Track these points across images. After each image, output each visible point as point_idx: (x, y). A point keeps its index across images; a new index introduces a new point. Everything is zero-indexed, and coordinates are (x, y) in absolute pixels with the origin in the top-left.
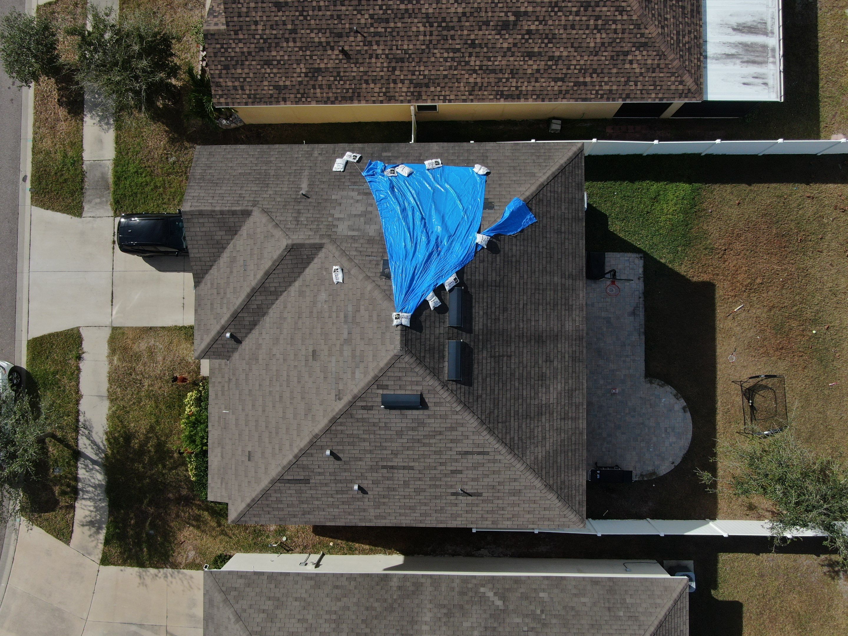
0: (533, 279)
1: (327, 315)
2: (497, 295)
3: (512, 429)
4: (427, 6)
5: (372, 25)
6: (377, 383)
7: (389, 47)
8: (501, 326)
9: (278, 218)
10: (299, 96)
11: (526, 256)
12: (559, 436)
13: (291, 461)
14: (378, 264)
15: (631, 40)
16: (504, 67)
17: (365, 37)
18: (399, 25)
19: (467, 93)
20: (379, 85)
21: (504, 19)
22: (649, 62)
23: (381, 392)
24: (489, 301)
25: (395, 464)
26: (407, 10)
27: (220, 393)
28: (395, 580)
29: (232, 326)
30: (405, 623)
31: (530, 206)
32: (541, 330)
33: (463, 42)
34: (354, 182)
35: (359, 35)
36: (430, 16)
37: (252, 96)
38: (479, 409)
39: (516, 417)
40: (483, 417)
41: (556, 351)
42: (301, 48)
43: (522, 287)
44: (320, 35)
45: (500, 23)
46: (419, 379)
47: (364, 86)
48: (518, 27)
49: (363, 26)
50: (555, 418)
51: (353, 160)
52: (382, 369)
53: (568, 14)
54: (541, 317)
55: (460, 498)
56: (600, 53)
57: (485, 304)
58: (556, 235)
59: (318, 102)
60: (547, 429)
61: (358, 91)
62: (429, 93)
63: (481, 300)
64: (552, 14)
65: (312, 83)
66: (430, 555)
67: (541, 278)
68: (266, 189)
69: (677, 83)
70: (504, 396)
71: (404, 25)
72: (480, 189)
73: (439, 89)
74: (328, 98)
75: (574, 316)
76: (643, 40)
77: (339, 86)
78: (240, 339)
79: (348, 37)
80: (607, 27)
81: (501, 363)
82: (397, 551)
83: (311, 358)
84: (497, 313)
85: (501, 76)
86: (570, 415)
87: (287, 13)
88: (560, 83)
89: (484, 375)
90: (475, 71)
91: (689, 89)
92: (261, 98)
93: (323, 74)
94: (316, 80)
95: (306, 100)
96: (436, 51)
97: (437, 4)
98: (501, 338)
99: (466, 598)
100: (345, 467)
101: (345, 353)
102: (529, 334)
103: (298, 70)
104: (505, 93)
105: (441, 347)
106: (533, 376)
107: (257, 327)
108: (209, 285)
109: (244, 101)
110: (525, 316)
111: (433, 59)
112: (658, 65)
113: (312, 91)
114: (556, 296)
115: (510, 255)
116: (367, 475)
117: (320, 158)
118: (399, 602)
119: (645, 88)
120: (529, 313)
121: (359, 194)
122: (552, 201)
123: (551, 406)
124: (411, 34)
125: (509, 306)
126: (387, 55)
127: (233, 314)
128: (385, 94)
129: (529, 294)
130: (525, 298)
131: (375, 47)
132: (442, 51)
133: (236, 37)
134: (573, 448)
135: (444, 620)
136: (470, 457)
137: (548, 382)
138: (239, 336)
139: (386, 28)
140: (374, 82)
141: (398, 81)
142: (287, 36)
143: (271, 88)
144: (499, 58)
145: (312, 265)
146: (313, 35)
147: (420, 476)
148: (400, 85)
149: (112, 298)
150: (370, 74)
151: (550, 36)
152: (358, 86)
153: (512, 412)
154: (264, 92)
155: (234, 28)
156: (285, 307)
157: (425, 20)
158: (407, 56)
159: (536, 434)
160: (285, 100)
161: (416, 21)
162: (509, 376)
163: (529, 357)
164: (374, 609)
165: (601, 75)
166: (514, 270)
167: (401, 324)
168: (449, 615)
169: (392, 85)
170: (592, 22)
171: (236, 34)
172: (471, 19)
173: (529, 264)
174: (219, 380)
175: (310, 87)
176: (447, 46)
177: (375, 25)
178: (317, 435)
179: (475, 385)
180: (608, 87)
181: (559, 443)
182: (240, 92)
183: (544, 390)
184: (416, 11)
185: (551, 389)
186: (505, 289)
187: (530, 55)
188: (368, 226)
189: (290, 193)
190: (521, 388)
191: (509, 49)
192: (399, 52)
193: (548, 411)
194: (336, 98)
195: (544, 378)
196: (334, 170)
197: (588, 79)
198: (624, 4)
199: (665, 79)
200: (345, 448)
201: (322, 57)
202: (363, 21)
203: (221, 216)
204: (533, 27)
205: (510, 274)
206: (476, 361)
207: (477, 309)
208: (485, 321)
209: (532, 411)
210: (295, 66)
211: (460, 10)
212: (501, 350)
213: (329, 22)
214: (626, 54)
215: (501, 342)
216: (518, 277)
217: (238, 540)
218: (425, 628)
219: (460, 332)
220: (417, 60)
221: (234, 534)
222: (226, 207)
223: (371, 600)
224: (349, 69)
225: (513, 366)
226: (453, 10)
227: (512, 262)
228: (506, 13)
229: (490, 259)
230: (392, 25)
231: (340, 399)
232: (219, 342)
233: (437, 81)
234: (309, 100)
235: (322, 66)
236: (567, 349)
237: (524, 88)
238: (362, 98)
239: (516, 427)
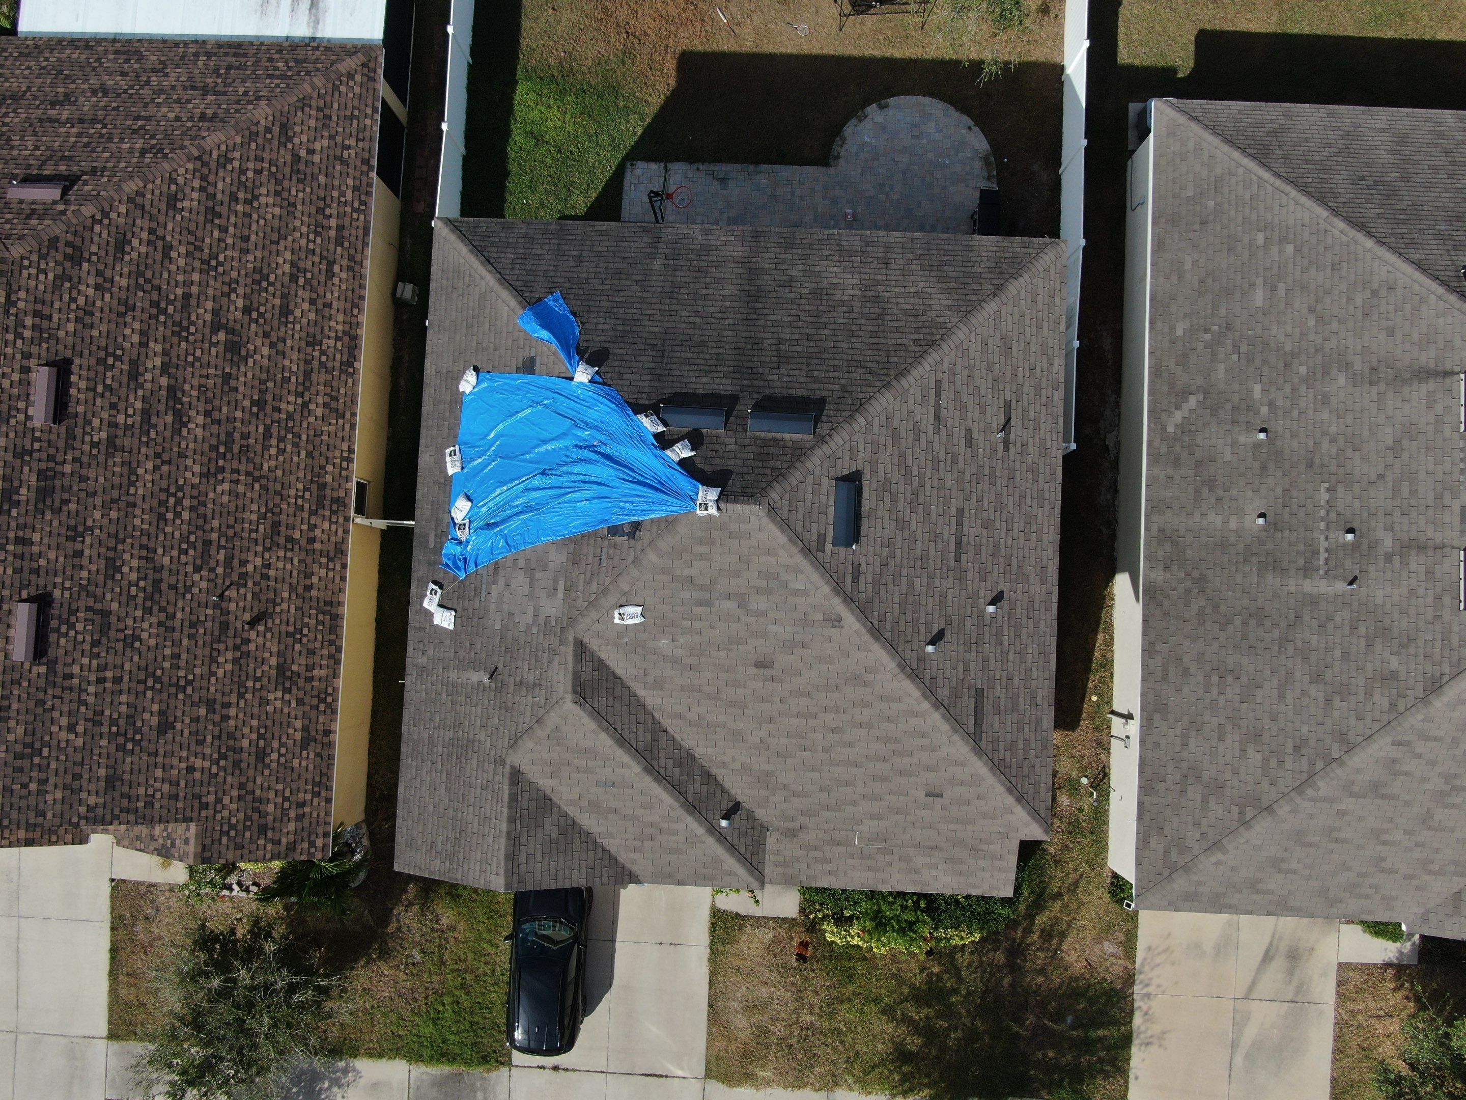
0: (654, 301)
1: (696, 639)
2: (678, 354)
3: (900, 341)
4: (188, 474)
5: (212, 570)
6: (814, 551)
7: (252, 545)
8: (729, 351)
9: (527, 721)
10: (322, 707)
11: (616, 310)
12: (915, 273)
13: (943, 716)
14: (615, 546)
15: (275, 148)
16: (302, 356)
17: (231, 584)
18: (216, 523)
19: (341, 422)
20: (316, 568)
21: (221, 348)
22: (312, 123)
23: (829, 547)
24: (688, 367)
25: (953, 538)
26: (192, 509)
27: (827, 867)
28: (1153, 575)
29: (710, 816)
30: (1226, 559)
31: (533, 301)
32: (738, 293)
33: (254, 420)
34: (476, 591)
35: (227, 593)
36: (205, 470)
37: (316, 789)
38: (863, 389)
39: (881, 335)
40: (879, 384)
41: (774, 272)
42: (241, 696)
43: (665, 318)
44: (221, 660)
45: (229, 356)
46: (810, 479)
47: (314, 593)
48: (238, 327)
49: (212, 585)
50: (885, 277)
51: (438, 595)
52: (790, 540)
53: (223, 245)
54: (717, 292)
55: (1012, 436)
56: (292, 199)
57: (691, 374)
58: (585, 264)
59: (335, 675)
60: (902, 289)
61: (322, 604)
62: (336, 485)
63: (684, 380)
64: (220, 269)
65: (301, 682)
66: (1114, 530)
67: (654, 289)
68: (477, 744)
69: (351, 83)
70: (845, 351)
71: (217, 516)
72: (500, 380)
73: (329, 468)
74: (330, 656)
75: (719, 243)
76: (276, 130)
77: (312, 636)
78: (732, 804)
79: (229, 613)
80: (249, 184)
81: (790, 354)
82: (1107, 586)
83: (769, 672)
84: (707, 356)
85: (316, 363)
86: (880, 255)
87: (179, 713)
88: (336, 269)
89: (809, 380)
90: (305, 405)
91: (363, 65)
92: (321, 774)
93: (289, 661)
94: (298, 675)
95: (331, 695)
96: (266, 467)
97: (186, 457)
98: (750, 352)
99: (1184, 455)
100: (955, 624)
101: (763, 606)
102: (745, 311)
103: (278, 704)
104: (345, 358)
105: (759, 442)
106: (814, 308)
107: (713, 771)
108: (637, 856)
109: (323, 804)
110: (714, 315)
111: (279, 473)
112: (319, 109)
113: (315, 683)
114: (684, 268)
115: (612, 333)
116: (970, 589)
117: (431, 653)
118: (1190, 568)
119: (354, 133)
120: (710, 309)
121: (495, 583)
122: (528, 267)
123: (864, 282)
124: (232, 506)
125: (696, 338)
126: (265, 549)
127: (687, 811)
128: (330, 559)
129: (678, 308)
130: (684, 314)
131: (250, 568)
132: (267, 457)
133: (211, 806)
134: (934, 252)
135: (1220, 492)
136: (944, 413)
137: (825, 286)
138: (726, 805)
139: (219, 547)
140: (308, 576)
141: (311, 534)
142: (217, 718)
143: (304, 754)
144: (287, 363)
145: (611, 663)
146: (220, 673)
147: (974, 498)
148: (318, 532)
149: (655, 1075)
150: (294, 581)
151: (257, 277)
152: (314, 604)
153: (871, 340)
154: (311, 767)
155: (196, 808)
156: (680, 716)
157: (212, 480)
158: (270, 515)
159: (909, 307)
160: (328, 732)
161: (211, 495)
162: (812, 343)
163: (783, 312)
164: (1202, 609)
165: (328, 201)
166: (638, 329)
167: (717, 501)
168: (1212, 484)
169: (317, 546)
170: (240, 208)
171: (206, 806)
172: (217, 402)
173: (629, 305)
174: (803, 866)
175: (308, 687)
176: (259, 448)
177: (213, 563)
178: (899, 665)
179: (825, 393)
180: (349, 193)
181: (927, 273)
182: (307, 809)
183: (837, 292)
184: (195, 492)
185: (836, 281)
186: (668, 342)
187: (285, 311)
188: (551, 565)
189: (486, 702)
190: (833, 326)
191: (272, 345)
192: (261, 528)
193: (873, 288)
194: (332, 643)
195: (819, 291)
196: (451, 627)
197: (333, 223)
198: (215, 155)
199: (343, 100)
200: (923, 620)
201: (260, 660)
202: (204, 585)
203: (518, 822)
204: (240, 303)
205: (644, 335)
206: (785, 391)
207: (698, 386)
208: (719, 375)
210: (270, 709)
211: (200, 420)
212: (769, 353)
213: (200, 642)
214: (296, 158)
215: (755, 353)
216: (650, 323)
217: (1086, 862)
218: (1233, 524)
219: (735, 413)
220: (277, 500)
221: (1075, 870)
222: (502, 812)
223: (1187, 615)
224: (284, 616)
225: (797, 337)
226: (199, 432)
227: (624, 331)
228: (212, 344)
229: (616, 363)
230: (214, 535)
231: (839, 619)
232: (736, 843)
233: (316, 470)
234: (330, 690)
235: (274, 661)
236: (773, 255)
237: (340, 328)
238: (335, 599)
239: (897, 335)
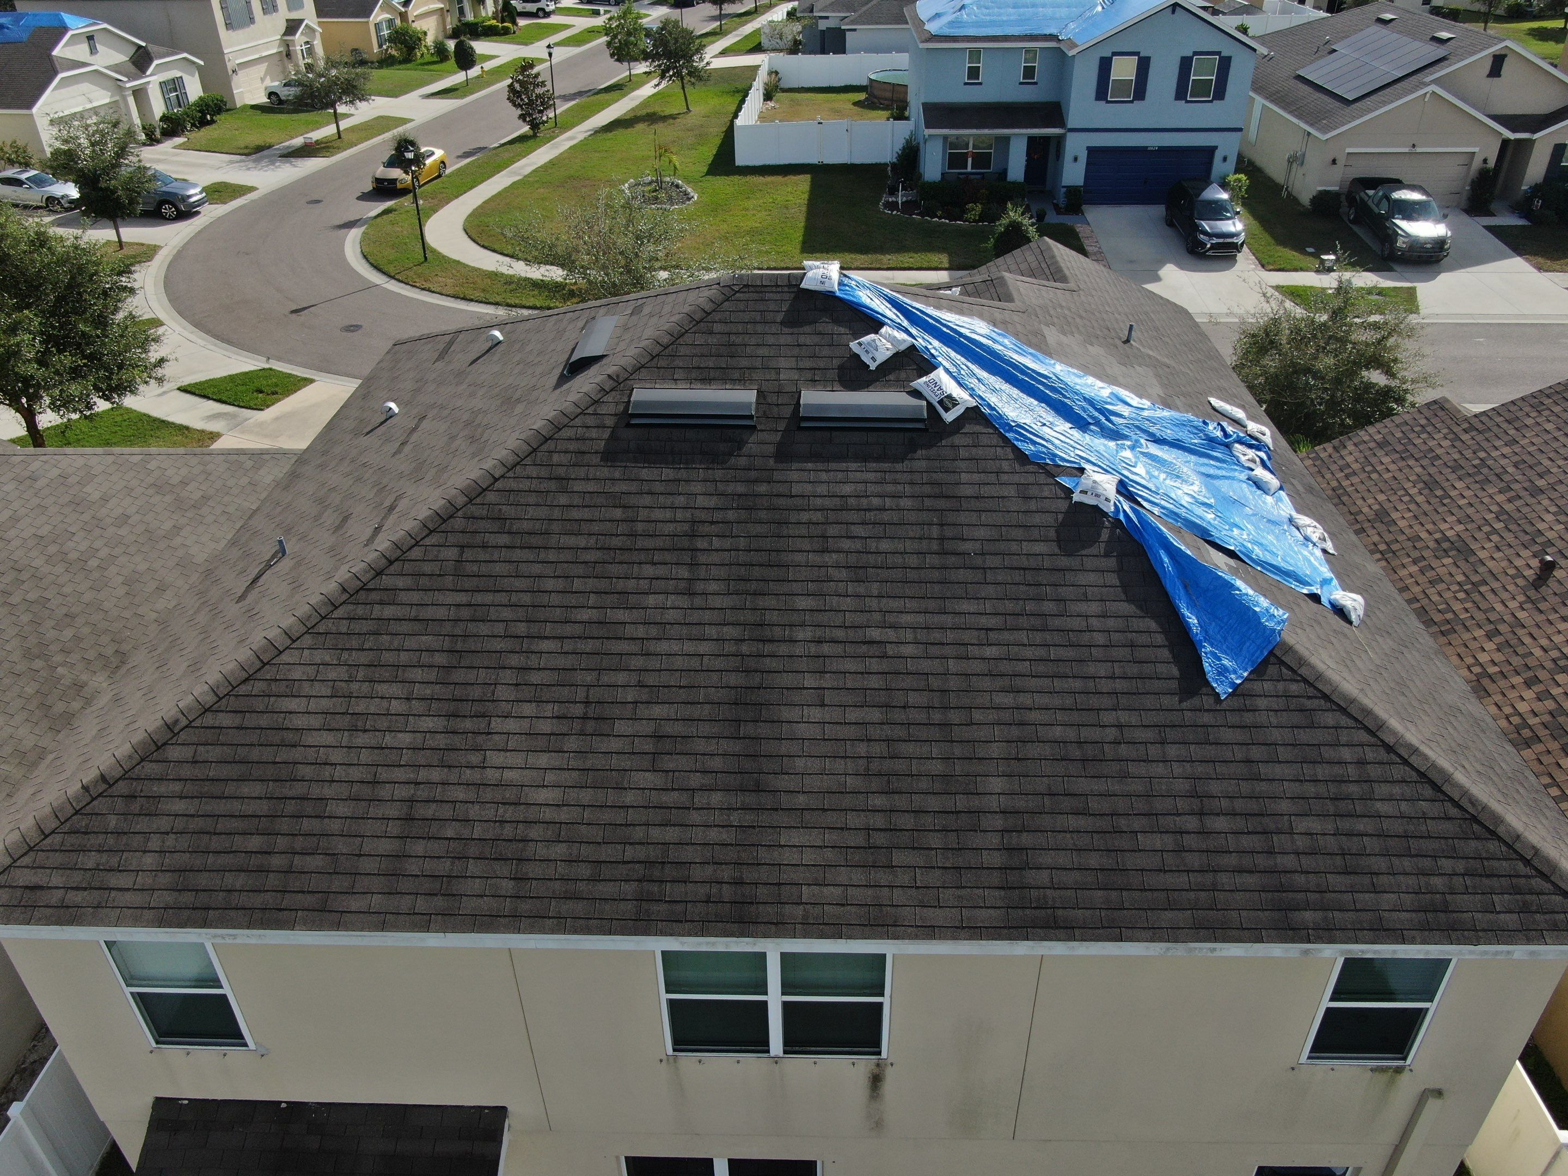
0: (986, 683)
2: (910, 546)
3: (427, 598)
8: (799, 558)
11: (1070, 653)
12: (344, 791)
20: (1499, 657)
24: (886, 516)
31: (1272, 670)
32: (786, 713)
38: (525, 485)
39: (465, 613)
40: (491, 497)
41: (696, 780)
42: (1502, 512)
43: (951, 636)
47: (1479, 633)
50: (423, 775)
54: (836, 715)
57: (876, 501)
60: (388, 740)
61: (1458, 627)
63: (890, 488)
65: (1428, 553)
67: (992, 716)
70: (549, 570)
77: (1448, 595)
81: (668, 557)
84: (846, 544)
86: (419, 848)
89: (633, 500)
93: (1461, 563)
94: (1438, 558)
102: (769, 663)
103: (1444, 526)
105: (736, 375)
106: (606, 678)
110: (838, 649)
113: (1407, 560)
114: (924, 784)
115: (1064, 592)
118: (43, 673)
120: (850, 665)
122: (1321, 771)
123: (475, 758)
129: (925, 665)
130: (908, 650)
133: (1461, 433)
137: (572, 743)
140: (1504, 646)
142: (1516, 486)
143: (1376, 507)
150: (1521, 632)
152: (1470, 623)
153: (489, 598)
154: (1360, 502)
155: (1478, 425)
159: (382, 689)
162: (620, 585)
163: (679, 662)
164: (59, 627)
166: (1010, 606)
171: (1467, 430)
173: (1041, 668)
175: (1415, 554)
179: (605, 472)
181: (316, 791)
183: (545, 727)
185: (543, 760)
186: (936, 575)
190: (568, 630)
193: (459, 742)
195: (590, 726)
201: (1504, 548)
205: (990, 590)
206: (683, 474)
208: (819, 501)
209: (471, 676)
210: (1451, 519)
212: (715, 558)
215: (743, 557)
216: (984, 621)
219: (782, 426)
223: (86, 629)
224: (1505, 596)
225: (651, 600)
227: (1038, 599)
235: (1483, 554)
236: (698, 835)
